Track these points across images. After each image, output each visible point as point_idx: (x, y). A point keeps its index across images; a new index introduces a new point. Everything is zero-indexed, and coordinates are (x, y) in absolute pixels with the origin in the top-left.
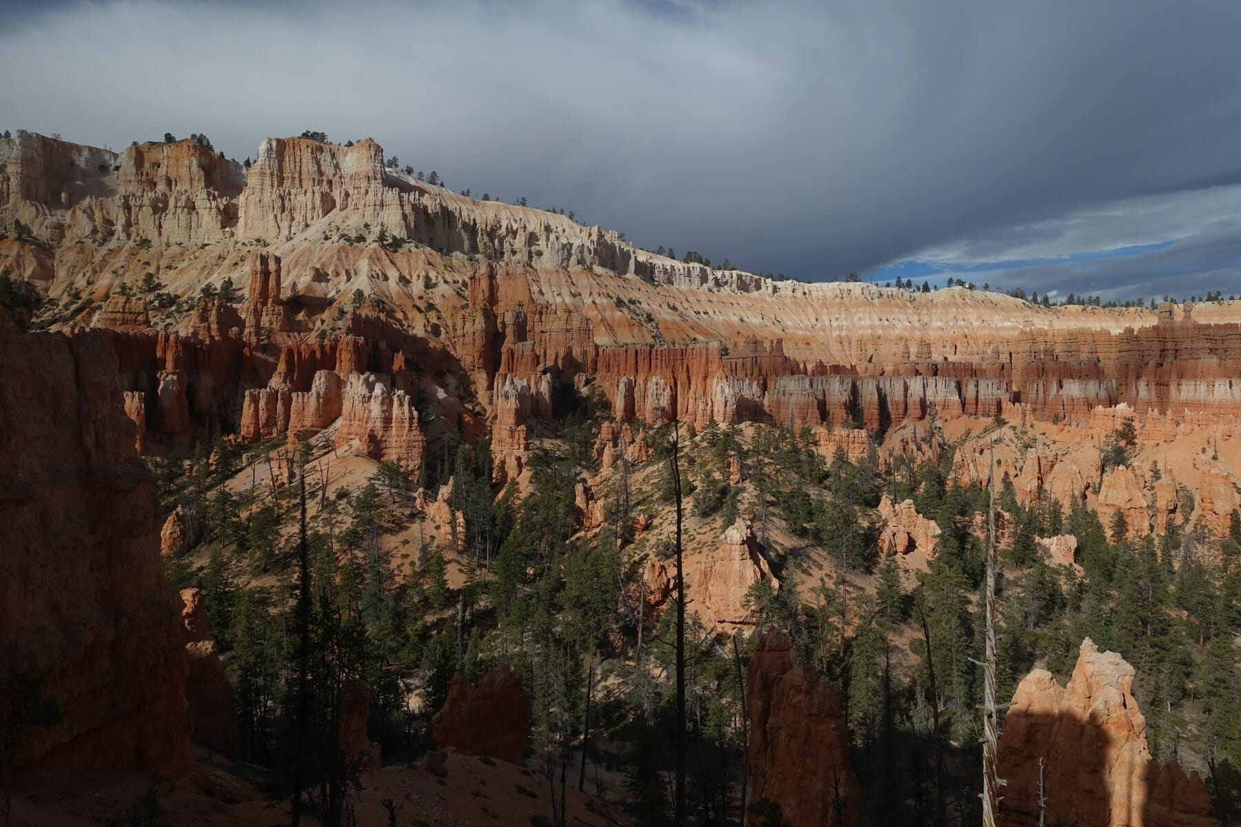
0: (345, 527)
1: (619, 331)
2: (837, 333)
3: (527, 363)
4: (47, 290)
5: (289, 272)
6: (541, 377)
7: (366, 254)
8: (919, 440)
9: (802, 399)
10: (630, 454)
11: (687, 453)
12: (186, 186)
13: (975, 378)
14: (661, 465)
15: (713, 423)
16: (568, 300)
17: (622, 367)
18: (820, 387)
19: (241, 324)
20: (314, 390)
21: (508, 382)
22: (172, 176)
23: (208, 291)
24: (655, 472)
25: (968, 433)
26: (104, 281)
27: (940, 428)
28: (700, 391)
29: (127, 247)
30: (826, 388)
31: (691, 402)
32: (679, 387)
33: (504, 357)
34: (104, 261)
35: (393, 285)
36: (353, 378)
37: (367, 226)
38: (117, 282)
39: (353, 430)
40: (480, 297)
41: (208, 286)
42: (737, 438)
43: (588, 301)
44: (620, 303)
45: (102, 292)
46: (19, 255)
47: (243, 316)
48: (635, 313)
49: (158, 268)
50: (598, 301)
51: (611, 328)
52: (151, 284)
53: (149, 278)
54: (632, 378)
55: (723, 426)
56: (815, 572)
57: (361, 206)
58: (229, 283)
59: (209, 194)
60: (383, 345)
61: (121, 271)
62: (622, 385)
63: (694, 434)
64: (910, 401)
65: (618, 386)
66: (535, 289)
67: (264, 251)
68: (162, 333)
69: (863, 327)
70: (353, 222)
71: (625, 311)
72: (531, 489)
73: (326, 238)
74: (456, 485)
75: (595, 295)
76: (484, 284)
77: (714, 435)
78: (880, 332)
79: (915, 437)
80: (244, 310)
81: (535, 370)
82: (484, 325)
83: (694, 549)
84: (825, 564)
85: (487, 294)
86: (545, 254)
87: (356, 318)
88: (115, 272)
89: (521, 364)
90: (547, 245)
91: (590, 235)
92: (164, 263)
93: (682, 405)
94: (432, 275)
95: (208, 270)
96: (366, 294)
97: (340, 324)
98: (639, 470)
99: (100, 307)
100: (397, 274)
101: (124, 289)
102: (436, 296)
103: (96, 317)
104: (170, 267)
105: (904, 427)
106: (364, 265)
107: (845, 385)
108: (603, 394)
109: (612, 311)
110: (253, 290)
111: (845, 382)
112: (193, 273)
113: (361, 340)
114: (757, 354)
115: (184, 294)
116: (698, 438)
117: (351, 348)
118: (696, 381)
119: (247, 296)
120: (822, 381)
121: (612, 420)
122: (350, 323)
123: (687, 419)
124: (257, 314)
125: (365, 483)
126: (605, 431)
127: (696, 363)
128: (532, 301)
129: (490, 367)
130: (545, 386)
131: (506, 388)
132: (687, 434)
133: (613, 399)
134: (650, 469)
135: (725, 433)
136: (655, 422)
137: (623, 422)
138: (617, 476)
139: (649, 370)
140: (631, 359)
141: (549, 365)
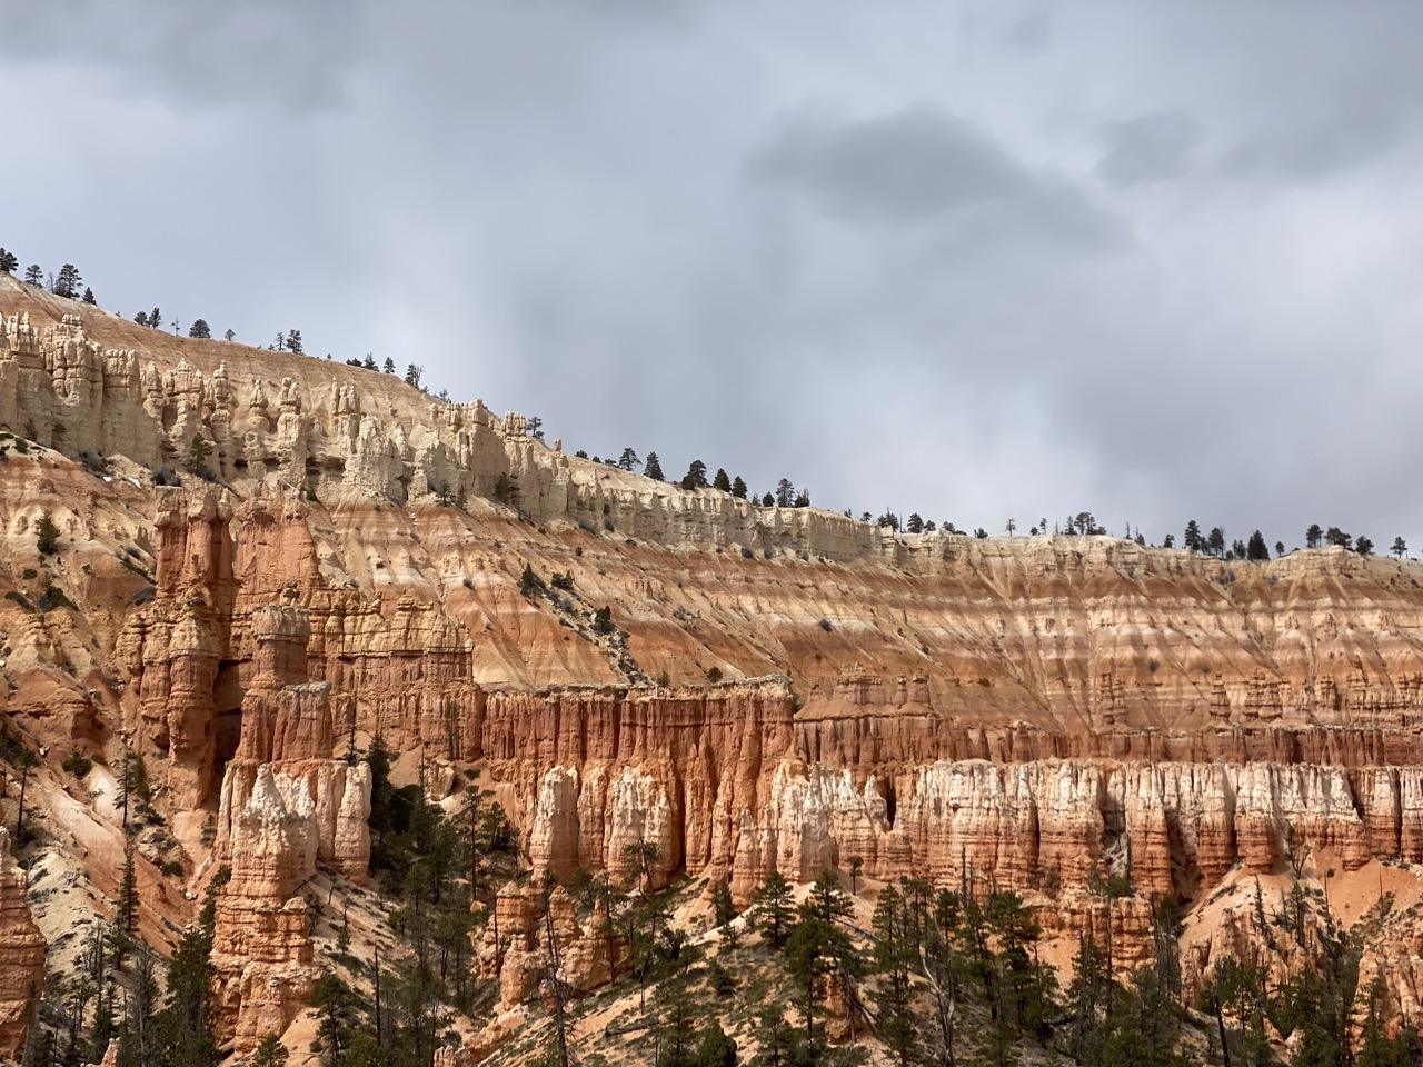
1: (532, 656)
2: (1053, 655)
3: (307, 739)
6: (342, 772)
8: (1269, 919)
9: (983, 820)
10: (570, 966)
11: (713, 962)
13: (1389, 768)
14: (648, 993)
15: (777, 885)
16: (405, 577)
17: (546, 745)
18: (1023, 792)
21: (258, 788)
24: (632, 1012)
25: (1386, 903)
27: (1319, 893)
28: (741, 801)
30: (1038, 793)
31: (718, 831)
32: (689, 793)
33: (248, 723)
40: (190, 574)
42: (840, 922)
44: (530, 584)
48: (569, 609)
50: (479, 579)
51: (513, 646)
54: (572, 772)
55: (803, 893)
62: (546, 794)
63: (726, 912)
64: (1242, 824)
65: (535, 793)
66: (324, 550)
69: (1114, 643)
71: (546, 603)
75: (470, 564)
76: (198, 540)
77: (781, 914)
78: (1154, 654)
79: (1261, 915)
81: (329, 755)
82: (195, 642)
85: (205, 564)
86: (347, 465)
89: (292, 740)
90: (353, 444)
93: (697, 840)
94: (61, 519)
98: (593, 1008)
105: (1232, 890)
107: (1082, 784)
108: (497, 813)
109: (514, 602)
111: (1083, 777)
114: (870, 710)
116: (738, 923)
118: (732, 777)
120: (1029, 774)
121: (522, 877)
123: (709, 873)
126: (504, 906)
127: (730, 735)
128: (319, 582)
129: (208, 750)
130: (353, 796)
131: (255, 803)
132: (709, 911)
133: (524, 825)
134: (621, 1004)
135: (806, 910)
136: (630, 884)
137: (550, 882)
138: (538, 1025)
139: (615, 753)
140: (570, 726)
141: (364, 741)
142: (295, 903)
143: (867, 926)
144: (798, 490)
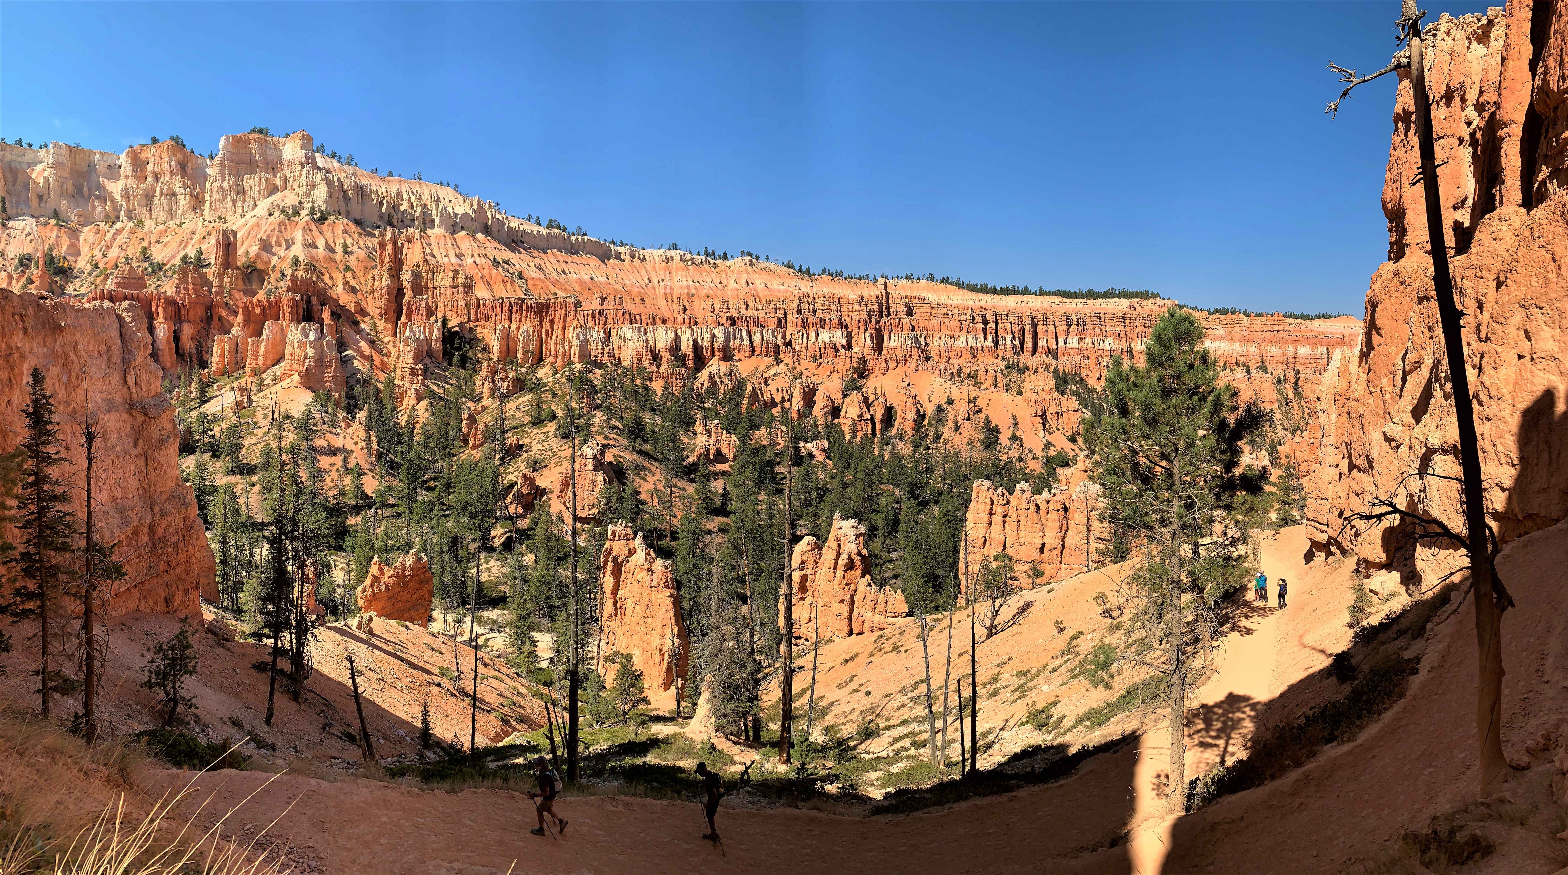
0: (288, 441)
1: (495, 287)
2: (663, 291)
3: (423, 315)
4: (76, 262)
5: (243, 243)
6: (433, 325)
7: (300, 227)
8: (722, 375)
9: (638, 345)
10: (505, 388)
11: (550, 388)
12: (168, 177)
14: (530, 397)
15: (571, 363)
16: (454, 260)
17: (498, 317)
18: (651, 335)
19: (209, 284)
20: (264, 336)
21: (408, 330)
22: (157, 170)
23: (185, 259)
24: (524, 402)
25: (756, 369)
26: (114, 253)
27: (737, 366)
28: (560, 337)
29: (128, 228)
30: (656, 336)
31: (553, 347)
32: (544, 334)
33: (405, 310)
34: (113, 239)
35: (321, 252)
36: (292, 327)
37: (300, 203)
38: (123, 254)
39: (295, 367)
40: (388, 260)
41: (185, 256)
42: (590, 375)
43: (470, 261)
44: (495, 262)
45: (112, 263)
46: (58, 237)
47: (211, 278)
48: (508, 271)
49: (150, 243)
50: (478, 261)
51: (489, 284)
52: (145, 256)
53: (145, 249)
54: (507, 326)
55: (579, 367)
56: (650, 478)
57: (296, 187)
58: (200, 253)
59: (184, 183)
60: (314, 300)
61: (124, 247)
62: (498, 333)
63: (555, 373)
64: (716, 346)
65: (495, 333)
66: (428, 251)
67: (224, 227)
68: (155, 292)
70: (290, 199)
71: (500, 269)
72: (427, 415)
73: (270, 215)
74: (370, 412)
75: (476, 256)
76: (389, 248)
77: (572, 373)
78: (693, 291)
79: (720, 373)
80: (210, 273)
81: (429, 320)
82: (389, 282)
83: (556, 463)
84: (657, 471)
85: (392, 256)
87: (294, 279)
88: (120, 247)
89: (418, 315)
90: (437, 214)
91: (472, 205)
92: (153, 239)
93: (546, 349)
94: (349, 242)
95: (184, 243)
96: (301, 259)
97: (282, 284)
98: (512, 401)
99: (112, 274)
100: (323, 242)
101: (128, 260)
102: (352, 261)
103: (109, 281)
104: (158, 242)
105: (712, 366)
106: (298, 236)
107: (669, 333)
108: (482, 340)
109: (490, 269)
110: (217, 258)
111: (670, 331)
112: (174, 246)
113: (298, 296)
114: (604, 308)
115: (168, 262)
116: (559, 376)
117: (291, 303)
118: (558, 327)
119: (213, 262)
120: (653, 330)
121: (490, 360)
122: (289, 283)
123: (550, 360)
124: (221, 277)
125: (303, 408)
126: (485, 369)
127: (557, 314)
128: (426, 261)
129: (394, 319)
130: (436, 333)
131: (407, 334)
132: (550, 372)
133: (491, 343)
134: (521, 400)
135: (580, 371)
136: (526, 362)
137: (499, 361)
138: (495, 405)
139: (521, 319)
140: (506, 311)
141: (440, 315)
142: (420, 366)
143: (599, 377)
144: (583, 230)
